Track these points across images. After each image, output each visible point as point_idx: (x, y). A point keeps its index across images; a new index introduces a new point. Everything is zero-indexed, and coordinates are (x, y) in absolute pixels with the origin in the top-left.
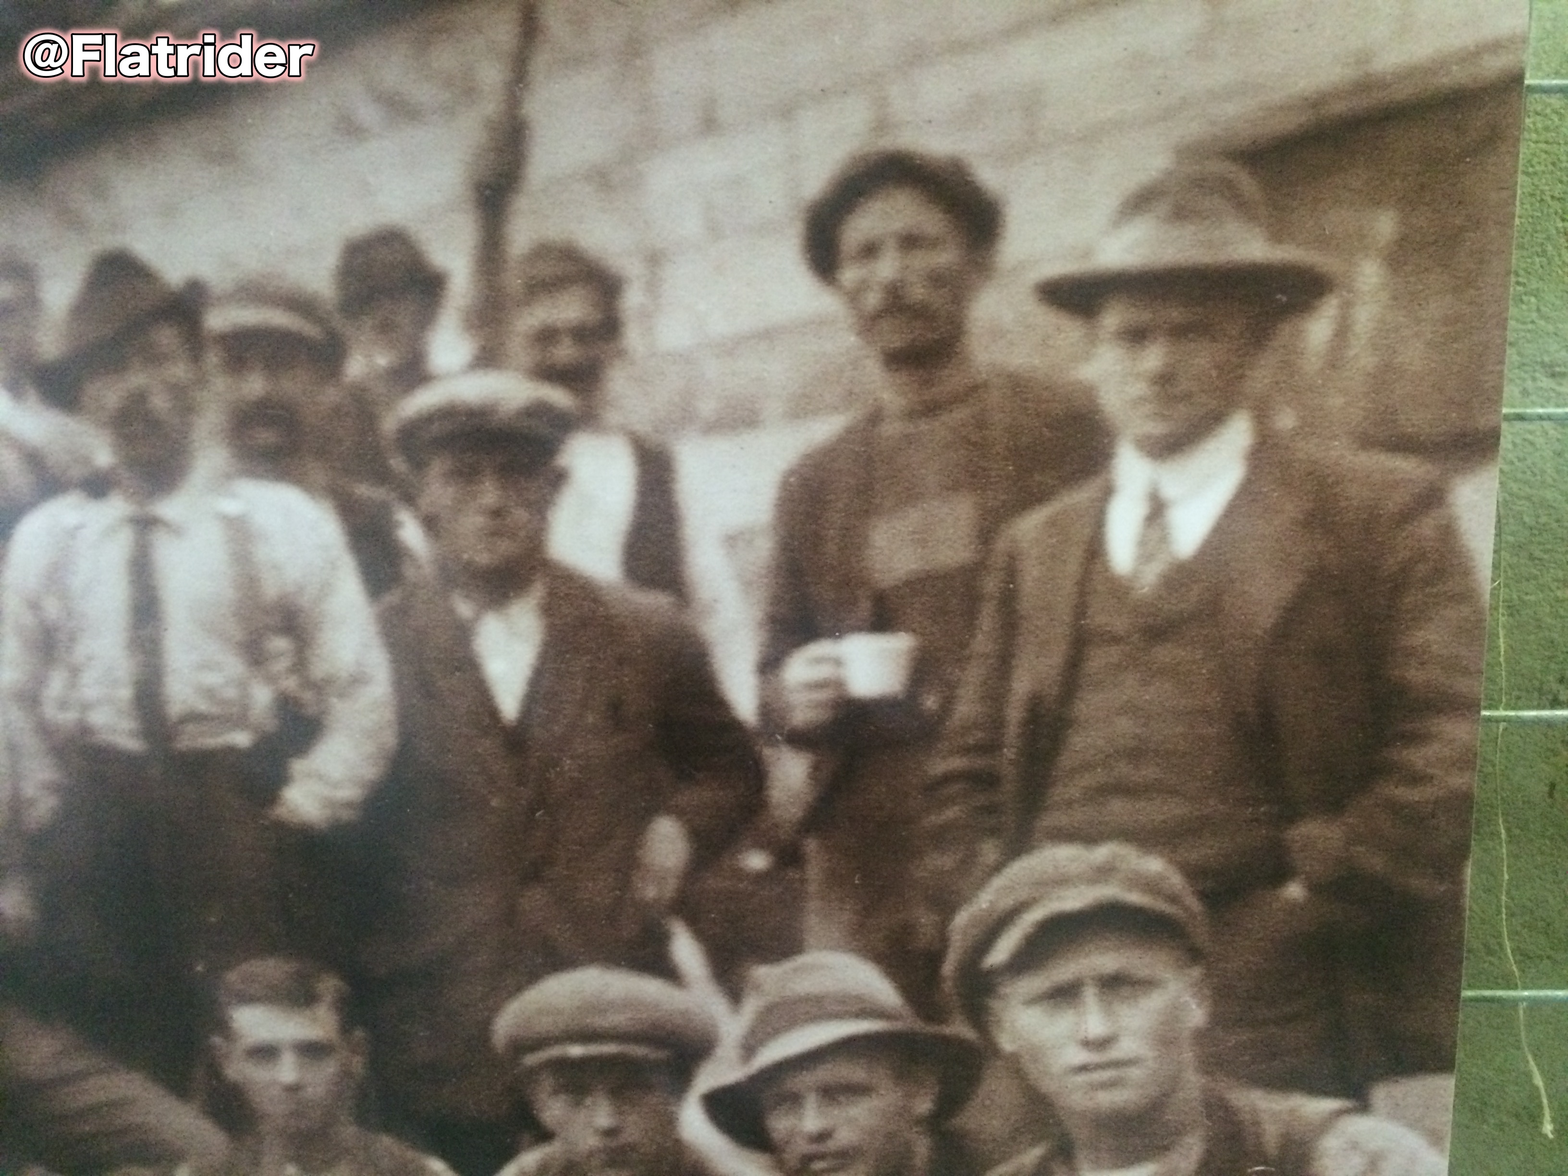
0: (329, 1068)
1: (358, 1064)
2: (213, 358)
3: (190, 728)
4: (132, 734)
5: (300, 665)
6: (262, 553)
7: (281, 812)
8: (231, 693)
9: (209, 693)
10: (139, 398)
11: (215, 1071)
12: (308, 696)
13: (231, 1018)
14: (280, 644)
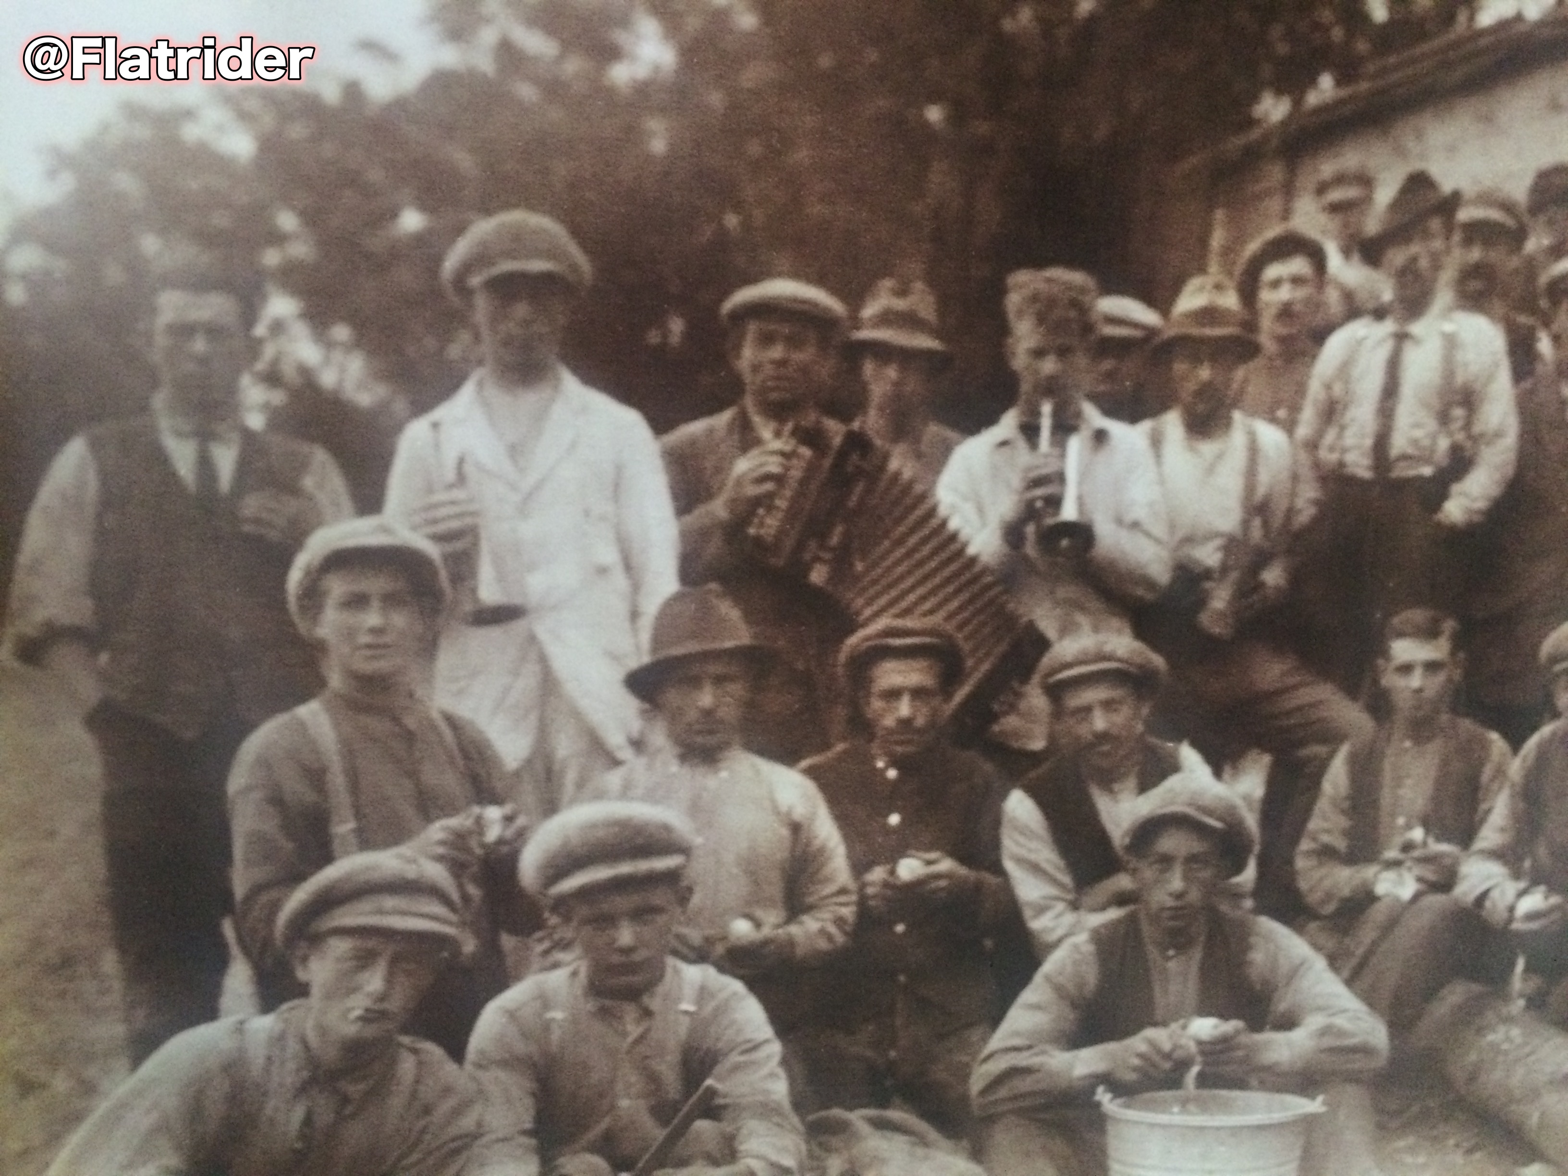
0: (1441, 678)
1: (1458, 675)
2: (1457, 237)
3: (1402, 464)
4: (1369, 468)
5: (1468, 425)
6: (1460, 356)
7: (1441, 516)
8: (1426, 442)
9: (1415, 442)
10: (1414, 259)
11: (1376, 682)
12: (1468, 444)
13: (1390, 647)
14: (1458, 412)
